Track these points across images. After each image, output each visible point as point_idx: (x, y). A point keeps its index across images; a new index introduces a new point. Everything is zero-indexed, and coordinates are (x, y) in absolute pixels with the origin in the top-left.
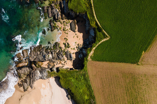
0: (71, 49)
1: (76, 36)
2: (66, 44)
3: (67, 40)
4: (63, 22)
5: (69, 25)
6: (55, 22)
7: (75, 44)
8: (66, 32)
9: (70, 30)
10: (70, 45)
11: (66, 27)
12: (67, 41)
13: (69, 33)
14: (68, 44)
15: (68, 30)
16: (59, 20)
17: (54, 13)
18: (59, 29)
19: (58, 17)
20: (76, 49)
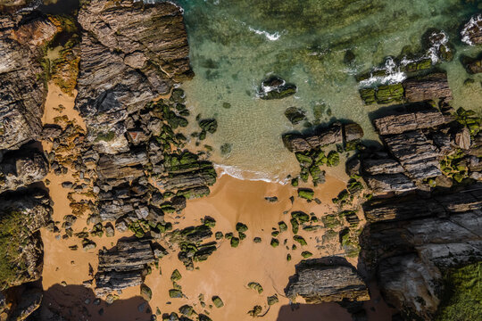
0: (176, 275)
1: (263, 303)
2: (206, 240)
3: (235, 241)
4: (346, 207)
5: (335, 249)
6: (343, 157)
7: (208, 300)
8: (287, 235)
9: (297, 258)
10: (197, 264)
11: (321, 233)
12: (224, 244)
13: (280, 251)
14: (209, 249)
15: (298, 244)
16: (360, 180)
17: (411, 150)
18: (301, 184)
19: (381, 176)
20: (175, 306)
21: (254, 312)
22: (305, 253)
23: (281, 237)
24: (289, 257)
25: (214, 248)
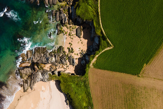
0: (75, 54)
1: (81, 42)
2: (71, 49)
3: (72, 45)
4: (69, 27)
5: (75, 30)
6: (62, 27)
7: (79, 50)
9: (75, 36)
10: (74, 51)
11: (72, 32)
14: (72, 48)
15: (73, 35)
16: (65, 25)
17: (61, 17)
18: (64, 33)
19: (65, 22)
20: (79, 55)
22: (75, 35)
23: (72, 38)
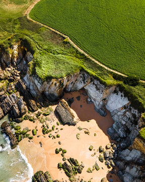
1: (83, 131)
4: (35, 117)
6: (17, 124)
8: (53, 133)
9: (61, 126)
10: (80, 163)
11: (48, 122)
12: (67, 156)
13: (60, 133)
14: (72, 161)
15: (55, 128)
16: (24, 116)
17: (8, 104)
18: (31, 135)
19: (20, 109)
20: (102, 165)
21: (87, 133)
22: (58, 124)
23: (55, 135)
24: (62, 129)
25: (70, 159)
